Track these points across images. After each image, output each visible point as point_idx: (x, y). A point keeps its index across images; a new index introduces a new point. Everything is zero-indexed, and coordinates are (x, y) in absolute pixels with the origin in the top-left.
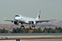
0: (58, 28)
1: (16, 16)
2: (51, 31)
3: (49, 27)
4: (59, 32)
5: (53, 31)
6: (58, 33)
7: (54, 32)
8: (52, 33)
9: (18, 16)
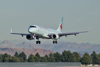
0: (19, 54)
1: (31, 27)
2: (7, 59)
3: (3, 53)
4: (21, 61)
5: (11, 58)
6: (19, 62)
7: (13, 61)
8: (10, 62)
9: (34, 27)
